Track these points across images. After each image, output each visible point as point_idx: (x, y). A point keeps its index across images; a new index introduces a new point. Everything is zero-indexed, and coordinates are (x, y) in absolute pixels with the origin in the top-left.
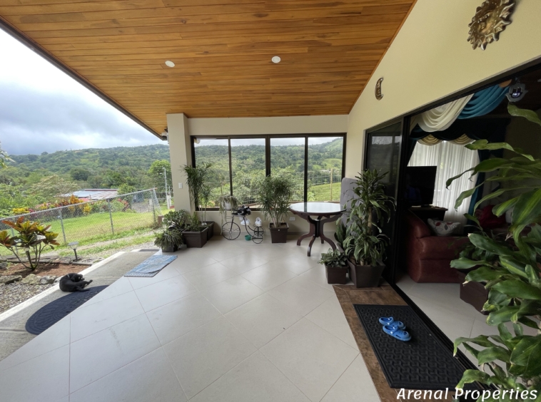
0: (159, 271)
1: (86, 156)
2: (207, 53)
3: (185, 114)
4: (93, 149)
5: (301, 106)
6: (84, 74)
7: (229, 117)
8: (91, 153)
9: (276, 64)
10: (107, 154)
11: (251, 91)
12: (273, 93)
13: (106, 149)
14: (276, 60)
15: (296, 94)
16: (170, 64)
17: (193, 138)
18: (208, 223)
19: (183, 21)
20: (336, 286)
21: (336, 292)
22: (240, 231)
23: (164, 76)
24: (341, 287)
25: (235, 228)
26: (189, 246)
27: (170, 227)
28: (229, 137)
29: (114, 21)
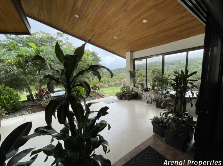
0: (110, 103)
2: (121, 31)
3: (130, 51)
7: (146, 49)
9: (146, 23)
11: (146, 37)
12: (156, 34)
14: (145, 21)
15: (169, 30)
16: (116, 38)
17: (134, 60)
18: (135, 92)
19: (110, 25)
20: (156, 135)
21: (151, 137)
22: (146, 98)
23: (117, 42)
24: (158, 137)
25: (143, 96)
26: (125, 99)
27: (122, 91)
28: (146, 57)
29: (99, 33)
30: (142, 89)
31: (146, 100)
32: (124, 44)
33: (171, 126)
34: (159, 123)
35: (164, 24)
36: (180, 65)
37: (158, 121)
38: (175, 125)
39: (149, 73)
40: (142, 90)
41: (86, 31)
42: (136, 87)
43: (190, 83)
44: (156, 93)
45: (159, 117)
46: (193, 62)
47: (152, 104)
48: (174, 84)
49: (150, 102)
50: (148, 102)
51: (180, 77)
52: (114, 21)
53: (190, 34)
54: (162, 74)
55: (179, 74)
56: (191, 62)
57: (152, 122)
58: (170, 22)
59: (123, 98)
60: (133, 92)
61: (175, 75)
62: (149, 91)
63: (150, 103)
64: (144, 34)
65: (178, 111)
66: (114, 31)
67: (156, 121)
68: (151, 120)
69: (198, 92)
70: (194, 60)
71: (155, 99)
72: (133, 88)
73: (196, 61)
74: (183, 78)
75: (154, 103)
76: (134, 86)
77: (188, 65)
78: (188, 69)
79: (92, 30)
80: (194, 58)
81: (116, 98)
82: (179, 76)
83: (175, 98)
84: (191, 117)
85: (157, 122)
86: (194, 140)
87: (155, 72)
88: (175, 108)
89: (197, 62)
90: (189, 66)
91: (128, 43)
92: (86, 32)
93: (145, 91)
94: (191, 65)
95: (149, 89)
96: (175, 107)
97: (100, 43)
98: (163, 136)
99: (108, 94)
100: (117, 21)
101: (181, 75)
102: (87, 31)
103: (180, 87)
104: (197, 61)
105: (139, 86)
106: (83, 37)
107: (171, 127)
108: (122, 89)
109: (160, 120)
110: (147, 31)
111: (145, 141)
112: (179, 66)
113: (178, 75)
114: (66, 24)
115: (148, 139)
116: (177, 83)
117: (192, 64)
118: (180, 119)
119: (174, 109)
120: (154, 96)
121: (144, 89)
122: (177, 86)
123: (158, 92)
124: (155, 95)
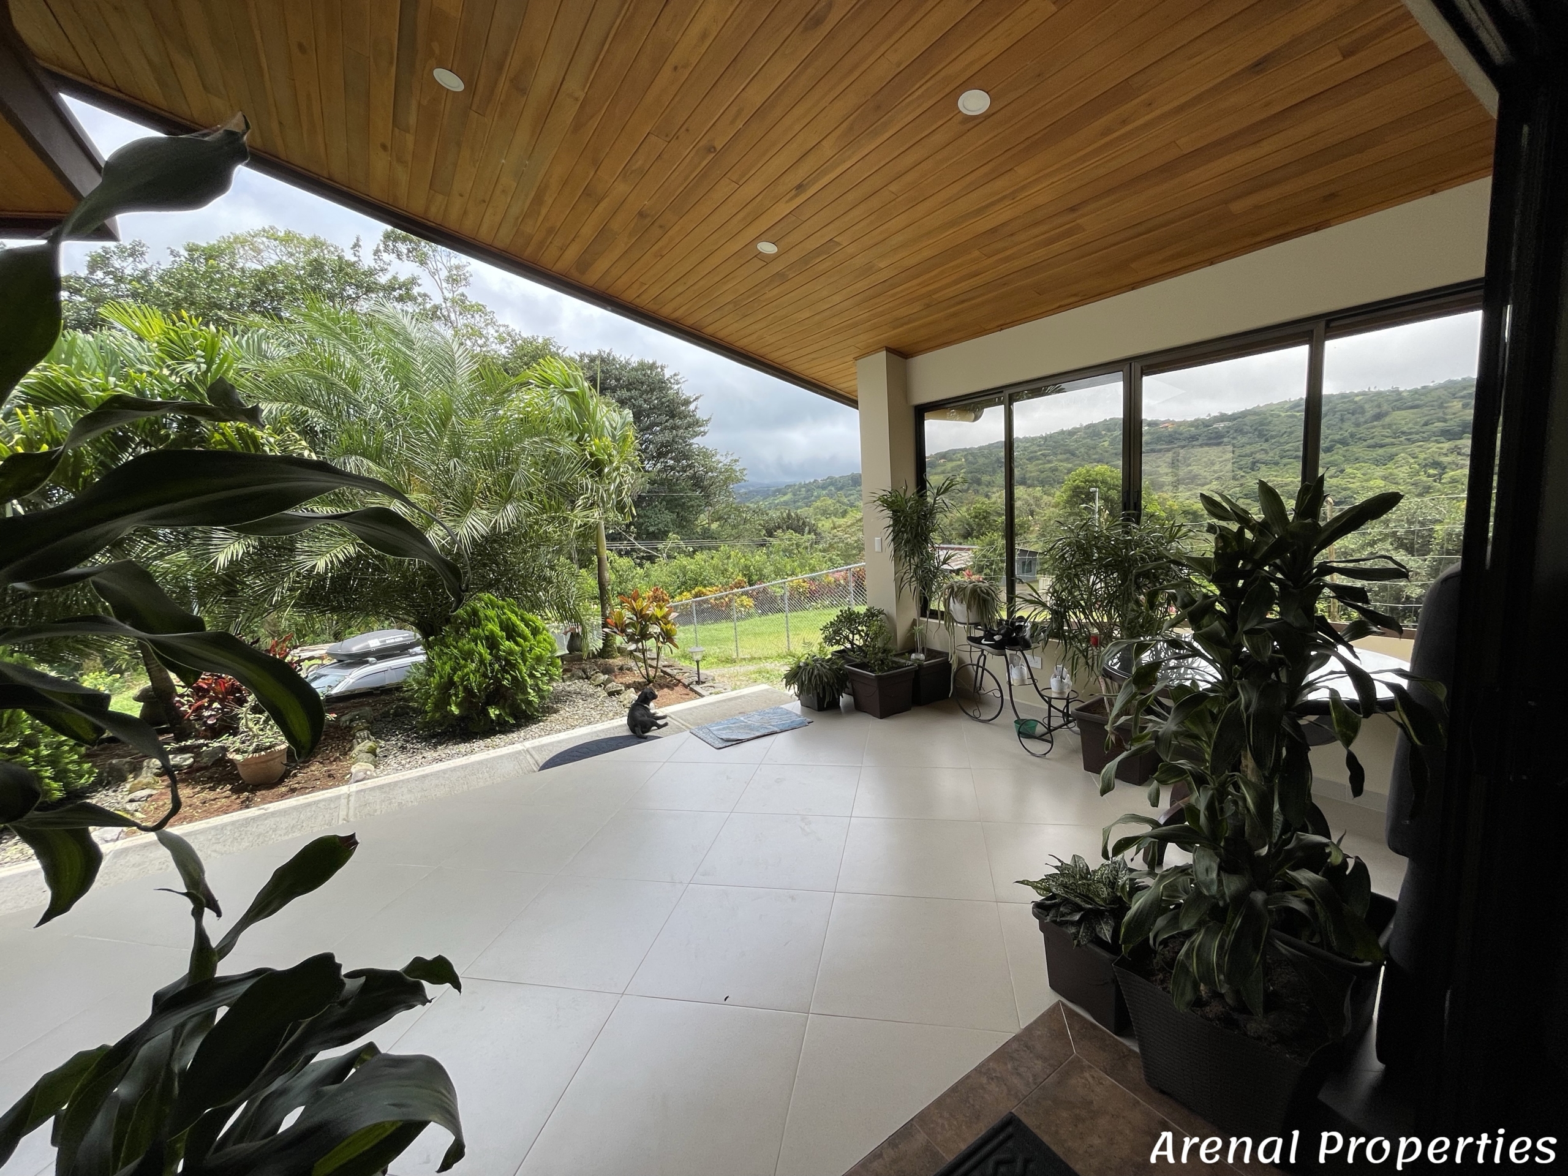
0: (739, 741)
1: (939, 469)
2: (800, 188)
4: (955, 452)
5: (1237, 207)
6: (690, 321)
7: (1001, 328)
8: (951, 460)
9: (986, 116)
10: (981, 461)
11: (993, 230)
12: (1072, 209)
13: (980, 448)
14: (974, 102)
15: (1168, 169)
16: (767, 248)
17: (921, 412)
18: (931, 653)
19: (711, 149)
20: (1071, 1014)
21: (1029, 1029)
22: (1007, 697)
23: (781, 277)
24: (1084, 1031)
25: (989, 684)
26: (858, 707)
27: (836, 648)
28: (1007, 392)
29: (641, 214)
30: (979, 633)
31: (1008, 717)
32: (837, 298)
33: (1188, 954)
34: (1092, 917)
35: (1124, 122)
36: (1265, 446)
37: (1087, 898)
38: (1219, 955)
39: (1048, 505)
40: (977, 640)
41: (538, 200)
42: (934, 614)
43: (1342, 593)
44: (1082, 660)
45: (1094, 862)
46: (1358, 425)
47: (1052, 742)
48: (1208, 601)
49: (1040, 729)
50: (1025, 730)
51: (1254, 547)
52: (740, 111)
53: (1333, 195)
54: (1127, 519)
55: (1243, 518)
56: (1342, 420)
57: (1040, 909)
58: (1176, 103)
59: (844, 699)
60: (914, 651)
61: (1211, 529)
62: (1026, 645)
63: (1041, 738)
64: (979, 212)
65: (1239, 830)
66: (751, 189)
67: (1066, 901)
68: (1034, 885)
69: (1407, 667)
70: (1363, 412)
71: (1072, 708)
72: (914, 623)
73: (1378, 417)
74: (1277, 549)
75: (1070, 737)
76: (925, 610)
77: (1323, 444)
78: (1321, 471)
79: (587, 192)
80: (1363, 394)
81: (791, 701)
82: (1248, 535)
83: (1214, 718)
84: (1351, 863)
85: (1078, 908)
86: (1381, 1058)
87: (1090, 497)
88: (1221, 802)
89: (1387, 420)
90: (1329, 450)
91: (862, 285)
92: (544, 211)
93: (999, 647)
94: (1344, 442)
95: (1027, 634)
96: (1221, 794)
97: (655, 291)
98: (1123, 1026)
99: (752, 667)
100: (760, 112)
101: (1261, 529)
102: (549, 200)
103: (1250, 633)
104: (1386, 414)
105: (958, 609)
106: (529, 250)
107: (1185, 969)
108: (833, 633)
109: (1105, 892)
110: (1000, 183)
111: (978, 1070)
112: (1258, 456)
113: (1234, 527)
114: (384, 147)
115: (1003, 1054)
116: (1229, 594)
117: (1352, 435)
118: (1259, 897)
119: (1210, 807)
120: (1067, 680)
121: (989, 635)
122: (1230, 620)
123: (1093, 651)
124: (1073, 675)
